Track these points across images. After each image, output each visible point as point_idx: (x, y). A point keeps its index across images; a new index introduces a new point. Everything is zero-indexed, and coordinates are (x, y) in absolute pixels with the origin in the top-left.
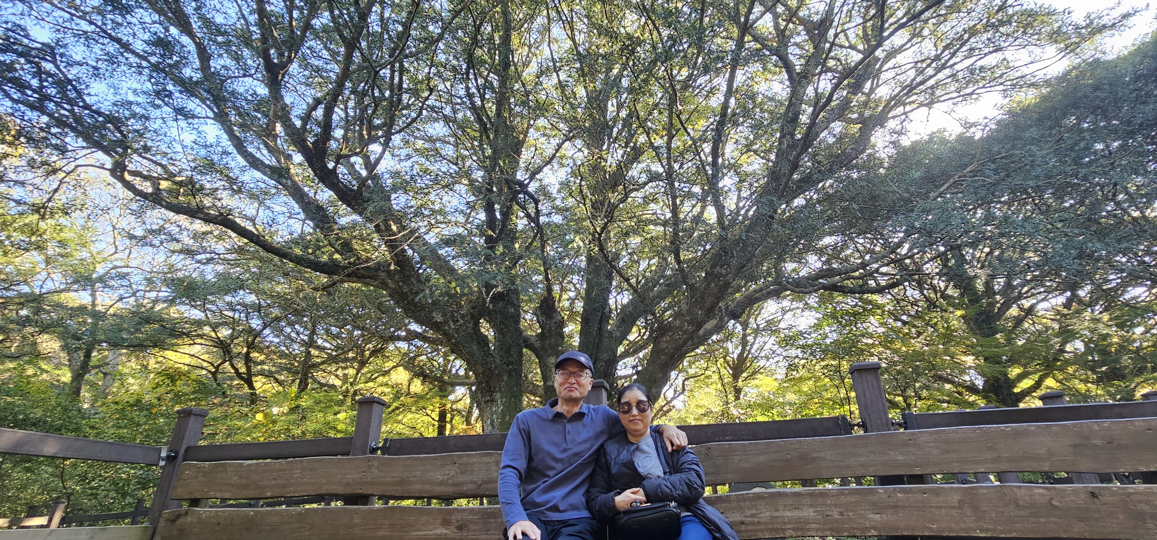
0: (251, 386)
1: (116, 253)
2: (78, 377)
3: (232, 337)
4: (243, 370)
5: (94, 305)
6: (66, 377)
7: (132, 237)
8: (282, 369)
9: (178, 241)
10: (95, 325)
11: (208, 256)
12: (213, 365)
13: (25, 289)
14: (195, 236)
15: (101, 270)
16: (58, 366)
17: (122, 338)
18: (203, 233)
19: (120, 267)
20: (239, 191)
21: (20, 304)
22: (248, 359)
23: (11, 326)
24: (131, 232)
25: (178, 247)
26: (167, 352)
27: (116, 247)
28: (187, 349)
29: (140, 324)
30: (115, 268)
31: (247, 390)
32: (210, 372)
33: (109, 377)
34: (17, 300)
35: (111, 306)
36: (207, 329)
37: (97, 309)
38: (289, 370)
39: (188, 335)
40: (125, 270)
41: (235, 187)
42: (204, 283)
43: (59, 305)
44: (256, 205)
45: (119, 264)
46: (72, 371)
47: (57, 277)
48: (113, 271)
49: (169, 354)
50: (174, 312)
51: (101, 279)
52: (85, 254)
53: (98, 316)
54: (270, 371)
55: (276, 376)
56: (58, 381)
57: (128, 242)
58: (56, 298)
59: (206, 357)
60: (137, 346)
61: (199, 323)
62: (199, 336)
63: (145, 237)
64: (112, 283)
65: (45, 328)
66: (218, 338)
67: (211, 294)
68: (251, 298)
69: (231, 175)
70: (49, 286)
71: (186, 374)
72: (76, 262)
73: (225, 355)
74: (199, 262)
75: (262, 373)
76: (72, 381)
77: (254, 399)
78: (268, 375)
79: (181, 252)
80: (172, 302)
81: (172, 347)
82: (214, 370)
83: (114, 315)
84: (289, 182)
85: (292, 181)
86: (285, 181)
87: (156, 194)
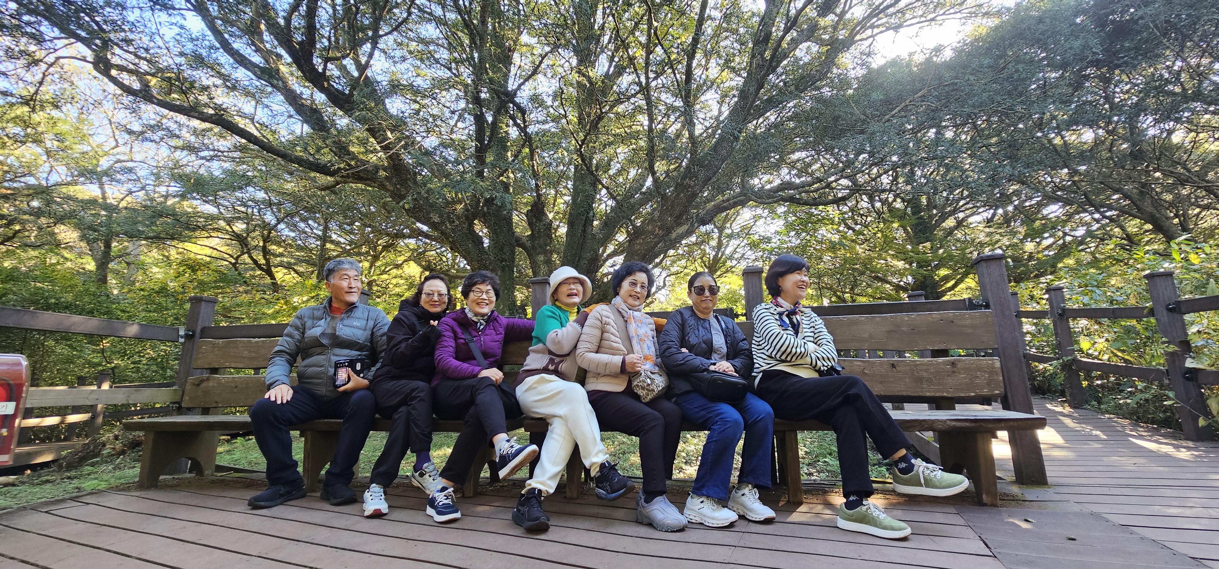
0: (272, 277)
1: (117, 146)
2: (102, 266)
3: (248, 231)
4: (263, 261)
5: (104, 198)
6: (91, 266)
7: (130, 132)
8: (299, 261)
9: (178, 137)
10: (109, 217)
11: (212, 153)
12: (232, 257)
13: (31, 181)
14: (195, 132)
15: (105, 163)
16: (80, 255)
17: (138, 230)
18: (203, 130)
19: (124, 161)
20: (234, 88)
21: (29, 195)
22: (266, 252)
23: (26, 217)
24: (128, 127)
25: (180, 143)
26: (186, 244)
27: (116, 141)
28: (206, 242)
29: (154, 217)
30: (119, 161)
31: (268, 280)
32: (230, 263)
33: (132, 266)
34: (26, 192)
35: (122, 200)
36: (222, 223)
37: (108, 201)
38: (308, 262)
39: (203, 228)
40: (130, 164)
41: (228, 84)
42: (213, 179)
43: (69, 198)
44: (253, 103)
45: (122, 158)
46: (94, 259)
47: (62, 170)
48: (116, 165)
49: (188, 246)
50: (187, 206)
51: (106, 173)
52: (86, 148)
53: (111, 209)
54: (289, 263)
55: (295, 268)
56: (84, 269)
57: (127, 136)
58: (64, 190)
59: (223, 249)
60: (155, 237)
61: (213, 218)
62: (214, 229)
63: (142, 133)
64: (119, 176)
65: (60, 220)
66: (233, 232)
67: (222, 190)
68: (261, 195)
69: (223, 70)
70: (54, 178)
71: (207, 265)
72: (78, 155)
73: (242, 248)
74: (202, 158)
75: (281, 265)
76: (98, 269)
77: (275, 287)
78: (289, 267)
79: (183, 149)
80: (183, 197)
81: (189, 239)
82: (233, 261)
83: (126, 208)
84: (280, 83)
85: (283, 82)
86: (275, 82)
87: (146, 91)
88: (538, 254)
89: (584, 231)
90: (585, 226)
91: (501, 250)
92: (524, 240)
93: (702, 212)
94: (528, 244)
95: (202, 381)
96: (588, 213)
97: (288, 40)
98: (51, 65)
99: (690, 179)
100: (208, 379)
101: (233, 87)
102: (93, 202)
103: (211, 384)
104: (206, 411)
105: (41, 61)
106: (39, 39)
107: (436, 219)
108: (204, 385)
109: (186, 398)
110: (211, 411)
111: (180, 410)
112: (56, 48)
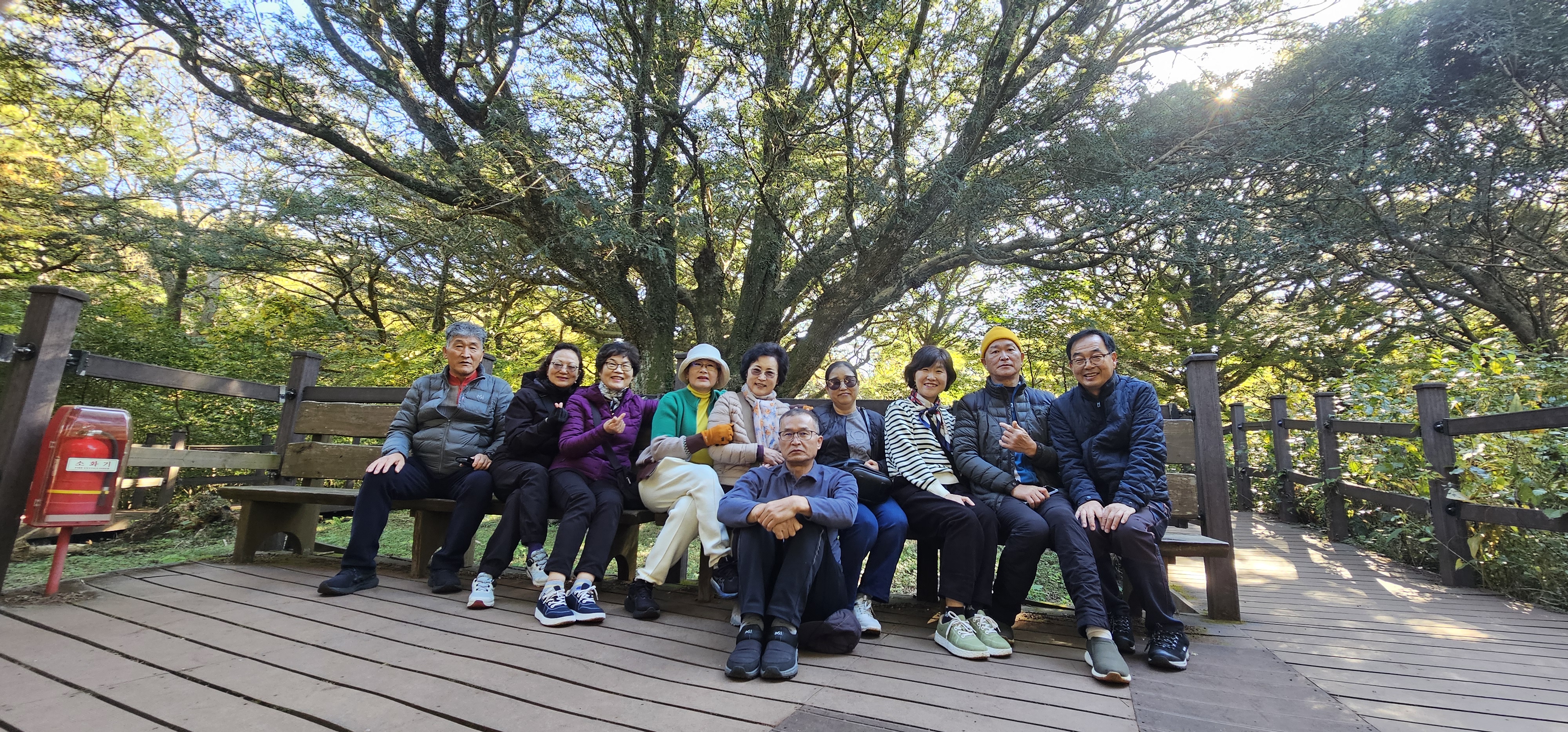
0: (379, 324)
1: (198, 152)
2: (176, 298)
3: (352, 266)
4: (367, 303)
5: (181, 217)
6: (162, 298)
7: (217, 138)
8: (412, 305)
9: (273, 146)
10: (186, 241)
11: (313, 169)
12: (331, 296)
13: (94, 190)
14: (293, 142)
15: (183, 174)
16: (148, 283)
17: (221, 258)
18: (304, 139)
19: (207, 172)
20: (342, 89)
21: (92, 209)
22: (372, 292)
23: (91, 237)
24: (214, 131)
25: (273, 153)
26: (276, 277)
27: (198, 145)
28: (301, 276)
29: (240, 243)
30: (200, 171)
31: (372, 326)
32: (329, 303)
33: (211, 301)
34: (89, 205)
35: (202, 219)
36: (321, 254)
37: (186, 221)
38: (423, 307)
39: (298, 259)
40: (213, 176)
41: (335, 83)
42: (312, 199)
43: (138, 213)
44: (365, 108)
45: (204, 167)
46: (167, 291)
47: (133, 180)
48: (198, 176)
49: (279, 280)
50: (280, 230)
51: (184, 186)
52: (161, 153)
53: (190, 231)
54: (400, 307)
55: (407, 312)
56: (152, 301)
57: (211, 142)
58: (134, 204)
59: (322, 285)
60: (240, 268)
61: (311, 248)
62: (311, 261)
63: (232, 138)
64: (199, 191)
65: (128, 241)
66: (334, 265)
67: (322, 213)
68: (369, 222)
69: (331, 66)
70: (123, 189)
71: (302, 305)
72: (152, 163)
73: (344, 286)
74: (301, 173)
75: (390, 308)
76: (169, 302)
77: (382, 336)
78: (399, 311)
79: (278, 161)
80: (275, 219)
81: (283, 272)
82: (333, 301)
83: (206, 230)
84: (400, 90)
85: (404, 90)
86: (394, 88)
87: (240, 94)
88: (705, 314)
89: (763, 288)
90: (764, 282)
91: (659, 306)
92: (689, 295)
93: (914, 272)
94: (694, 301)
95: (303, 448)
96: (769, 266)
97: (412, 40)
98: (129, 57)
99: (897, 231)
100: (310, 446)
101: (341, 87)
102: (168, 221)
103: (313, 452)
104: (307, 482)
105: (117, 51)
106: (114, 22)
107: (581, 265)
108: (305, 452)
109: (286, 466)
110: (313, 481)
111: (278, 479)
112: (136, 36)
